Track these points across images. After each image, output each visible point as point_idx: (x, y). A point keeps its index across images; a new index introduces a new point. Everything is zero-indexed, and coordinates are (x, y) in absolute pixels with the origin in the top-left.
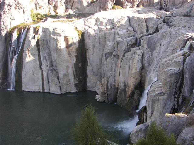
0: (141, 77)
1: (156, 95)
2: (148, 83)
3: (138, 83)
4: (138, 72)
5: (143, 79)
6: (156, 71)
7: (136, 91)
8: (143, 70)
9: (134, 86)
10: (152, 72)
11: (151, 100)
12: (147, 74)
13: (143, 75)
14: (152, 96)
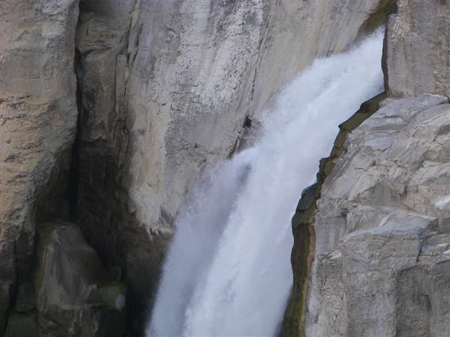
0: (84, 97)
1: (433, 226)
2: (169, 141)
3: (59, 155)
4: (56, 43)
5: (102, 115)
6: (250, 19)
7: (55, 235)
8: (95, 28)
9: (25, 187)
10: (194, 35)
11: (387, 286)
12: (144, 54)
13: (102, 70)
14: (390, 237)
